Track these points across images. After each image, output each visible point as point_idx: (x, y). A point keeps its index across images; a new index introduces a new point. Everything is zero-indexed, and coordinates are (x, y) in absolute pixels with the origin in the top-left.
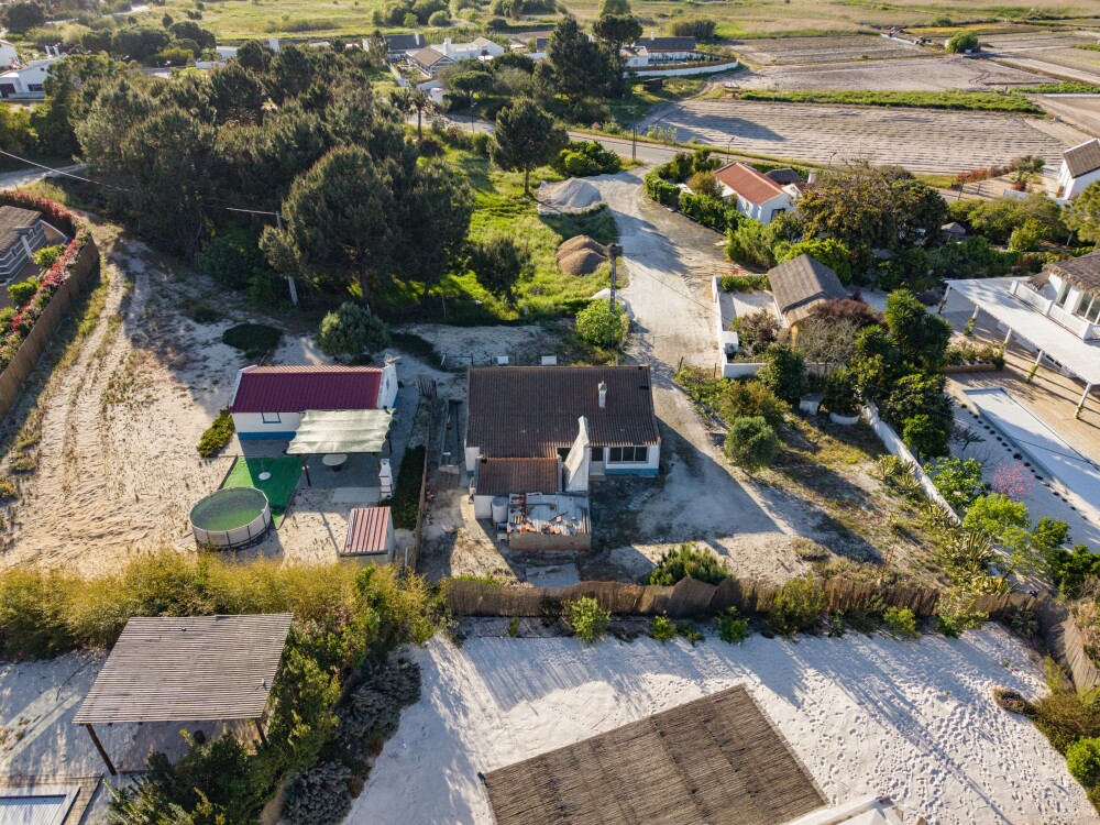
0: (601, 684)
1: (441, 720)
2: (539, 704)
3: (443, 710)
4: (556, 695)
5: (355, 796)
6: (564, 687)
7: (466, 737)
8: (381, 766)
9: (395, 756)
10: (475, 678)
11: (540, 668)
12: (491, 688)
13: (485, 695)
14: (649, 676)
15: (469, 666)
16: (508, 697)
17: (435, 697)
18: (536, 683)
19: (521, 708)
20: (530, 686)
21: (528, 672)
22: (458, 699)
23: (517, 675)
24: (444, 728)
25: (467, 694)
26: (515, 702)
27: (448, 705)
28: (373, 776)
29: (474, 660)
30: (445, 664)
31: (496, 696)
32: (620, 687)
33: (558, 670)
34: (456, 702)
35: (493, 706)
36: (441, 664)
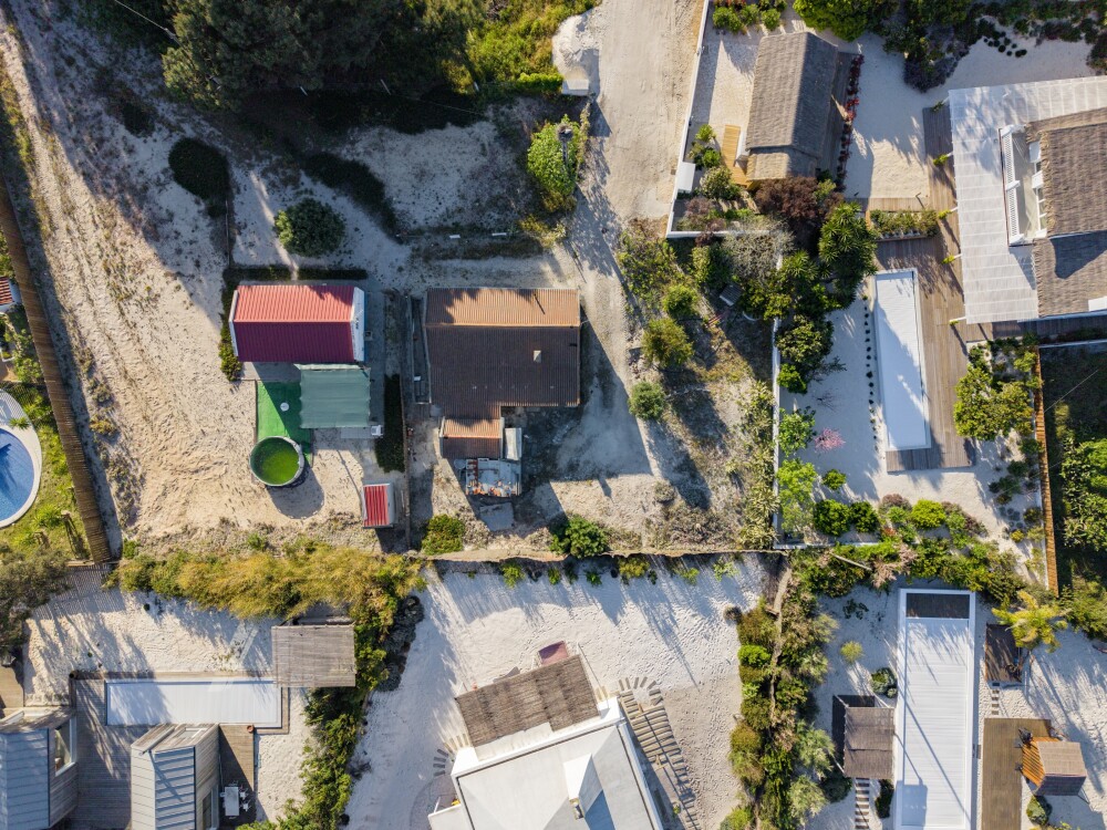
0: (518, 609)
1: (436, 628)
2: (485, 620)
3: (437, 623)
4: (494, 615)
5: (402, 672)
6: (498, 611)
7: (450, 638)
8: (411, 656)
9: (416, 650)
10: (452, 603)
11: (486, 597)
12: (460, 609)
13: (458, 614)
14: (544, 605)
15: (448, 595)
16: (470, 615)
17: (432, 615)
18: (484, 607)
19: (477, 621)
20: (481, 609)
21: (480, 600)
22: (444, 616)
23: (474, 602)
24: (437, 632)
25: (448, 613)
26: (473, 618)
27: (439, 619)
28: (408, 661)
29: (451, 591)
30: (436, 594)
31: (463, 614)
32: (527, 612)
33: (496, 599)
34: (443, 617)
35: (462, 620)
36: (434, 594)
